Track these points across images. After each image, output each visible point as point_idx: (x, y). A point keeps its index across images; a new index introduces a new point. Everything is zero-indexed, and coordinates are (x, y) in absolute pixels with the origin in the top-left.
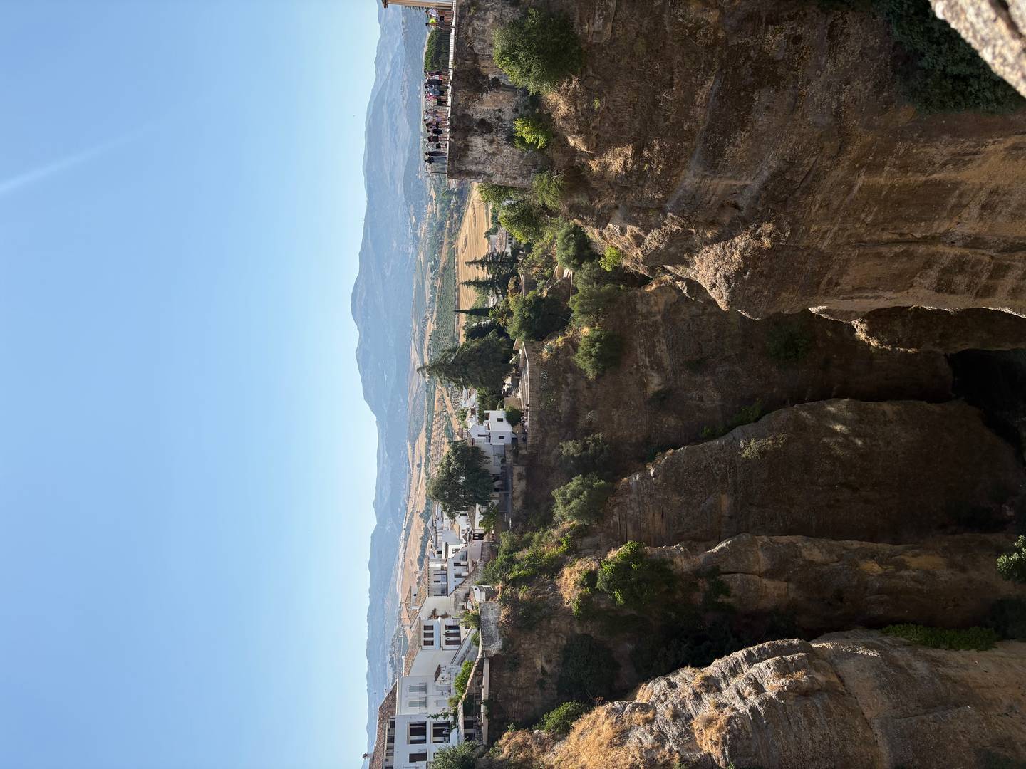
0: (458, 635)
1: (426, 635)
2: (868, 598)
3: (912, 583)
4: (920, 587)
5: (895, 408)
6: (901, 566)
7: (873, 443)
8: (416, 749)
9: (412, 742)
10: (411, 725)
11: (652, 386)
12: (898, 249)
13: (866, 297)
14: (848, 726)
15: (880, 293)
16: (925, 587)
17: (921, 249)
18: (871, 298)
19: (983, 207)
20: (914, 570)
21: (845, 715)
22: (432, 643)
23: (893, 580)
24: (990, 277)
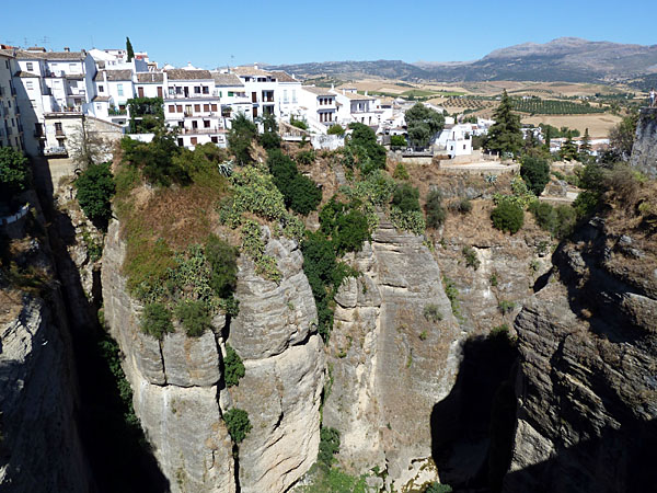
0: (326, 121)
1: (326, 99)
3: (351, 390)
4: (349, 393)
6: (361, 385)
8: (259, 96)
9: (263, 93)
10: (272, 91)
16: (348, 396)
22: (321, 104)
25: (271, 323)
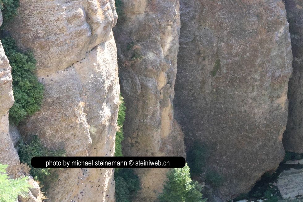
2: (136, 78)
3: (152, 112)
4: (149, 117)
5: (283, 106)
6: (163, 104)
7: (255, 87)
14: (71, 49)
16: (149, 121)
20: (160, 113)
21: (77, 47)
23: (154, 97)
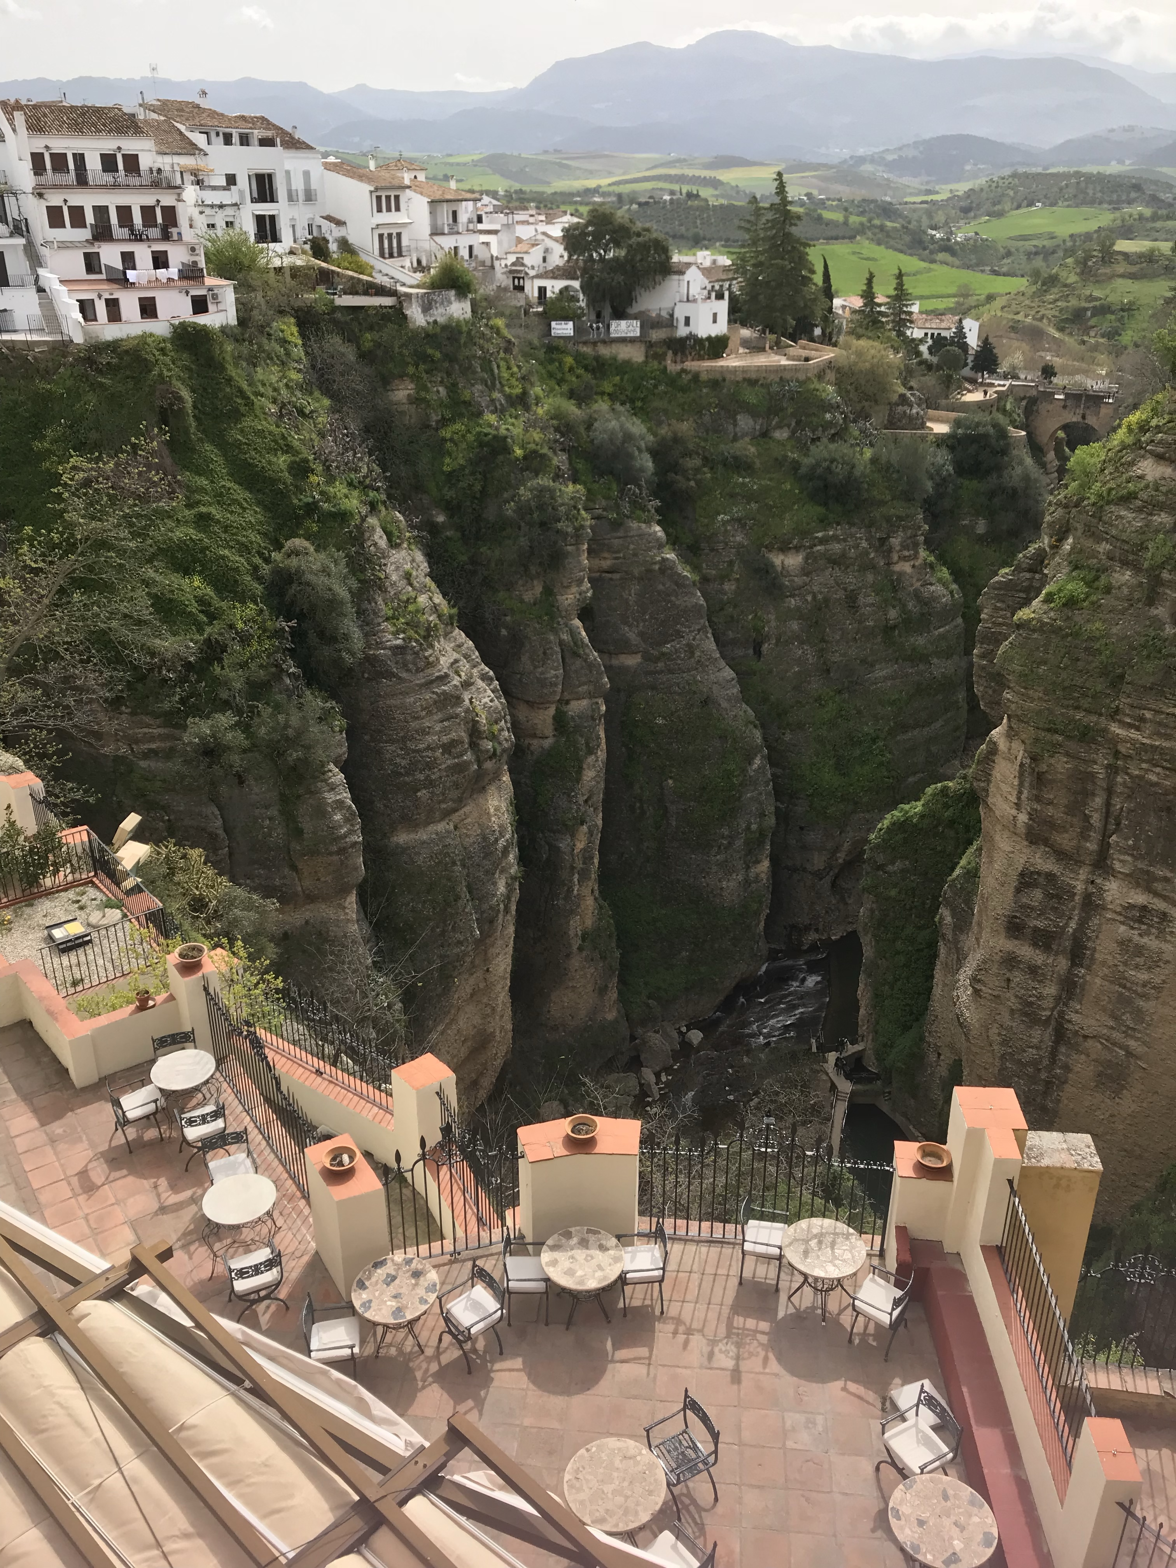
0: (391, 256)
1: (388, 198)
2: (542, 835)
3: (566, 888)
4: (561, 896)
5: (763, 875)
6: (584, 875)
7: (722, 848)
10: (270, 176)
11: (781, 557)
12: (1096, 819)
13: (1020, 793)
15: (1026, 806)
16: (561, 902)
17: (1091, 846)
18: (1019, 798)
19: (1144, 908)
20: (579, 890)
22: (379, 210)
24: (1036, 929)
25: (445, 739)
